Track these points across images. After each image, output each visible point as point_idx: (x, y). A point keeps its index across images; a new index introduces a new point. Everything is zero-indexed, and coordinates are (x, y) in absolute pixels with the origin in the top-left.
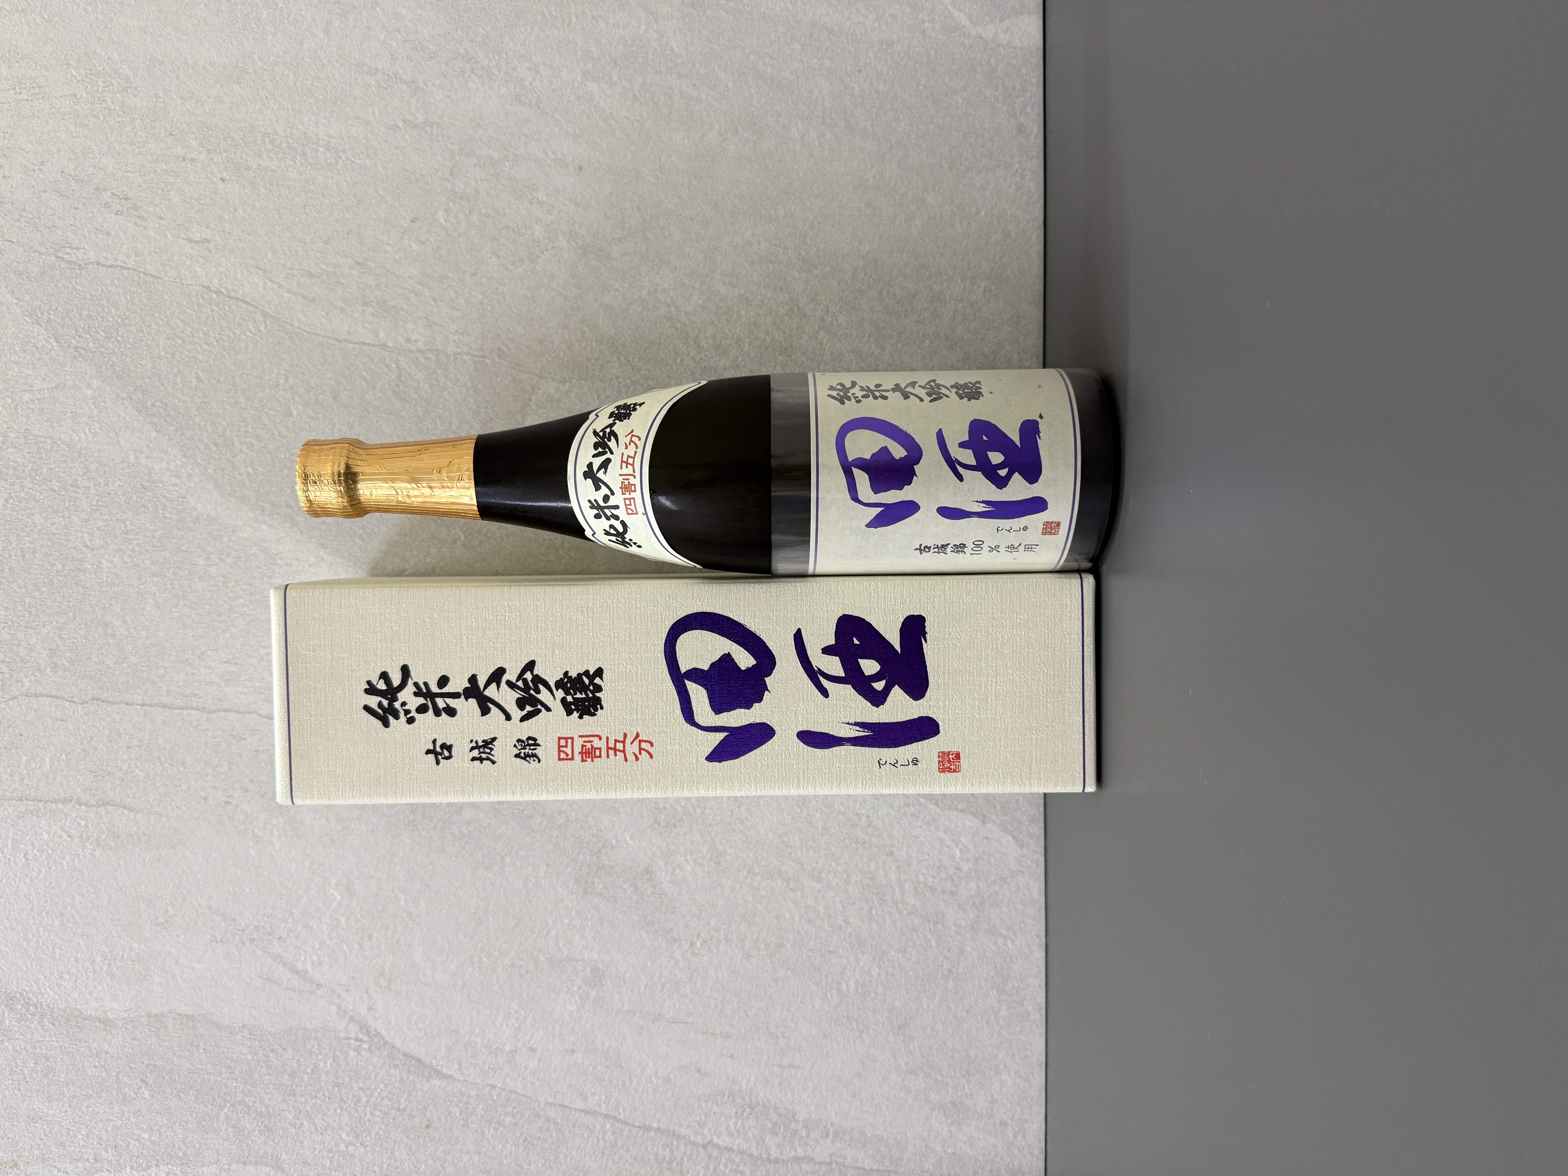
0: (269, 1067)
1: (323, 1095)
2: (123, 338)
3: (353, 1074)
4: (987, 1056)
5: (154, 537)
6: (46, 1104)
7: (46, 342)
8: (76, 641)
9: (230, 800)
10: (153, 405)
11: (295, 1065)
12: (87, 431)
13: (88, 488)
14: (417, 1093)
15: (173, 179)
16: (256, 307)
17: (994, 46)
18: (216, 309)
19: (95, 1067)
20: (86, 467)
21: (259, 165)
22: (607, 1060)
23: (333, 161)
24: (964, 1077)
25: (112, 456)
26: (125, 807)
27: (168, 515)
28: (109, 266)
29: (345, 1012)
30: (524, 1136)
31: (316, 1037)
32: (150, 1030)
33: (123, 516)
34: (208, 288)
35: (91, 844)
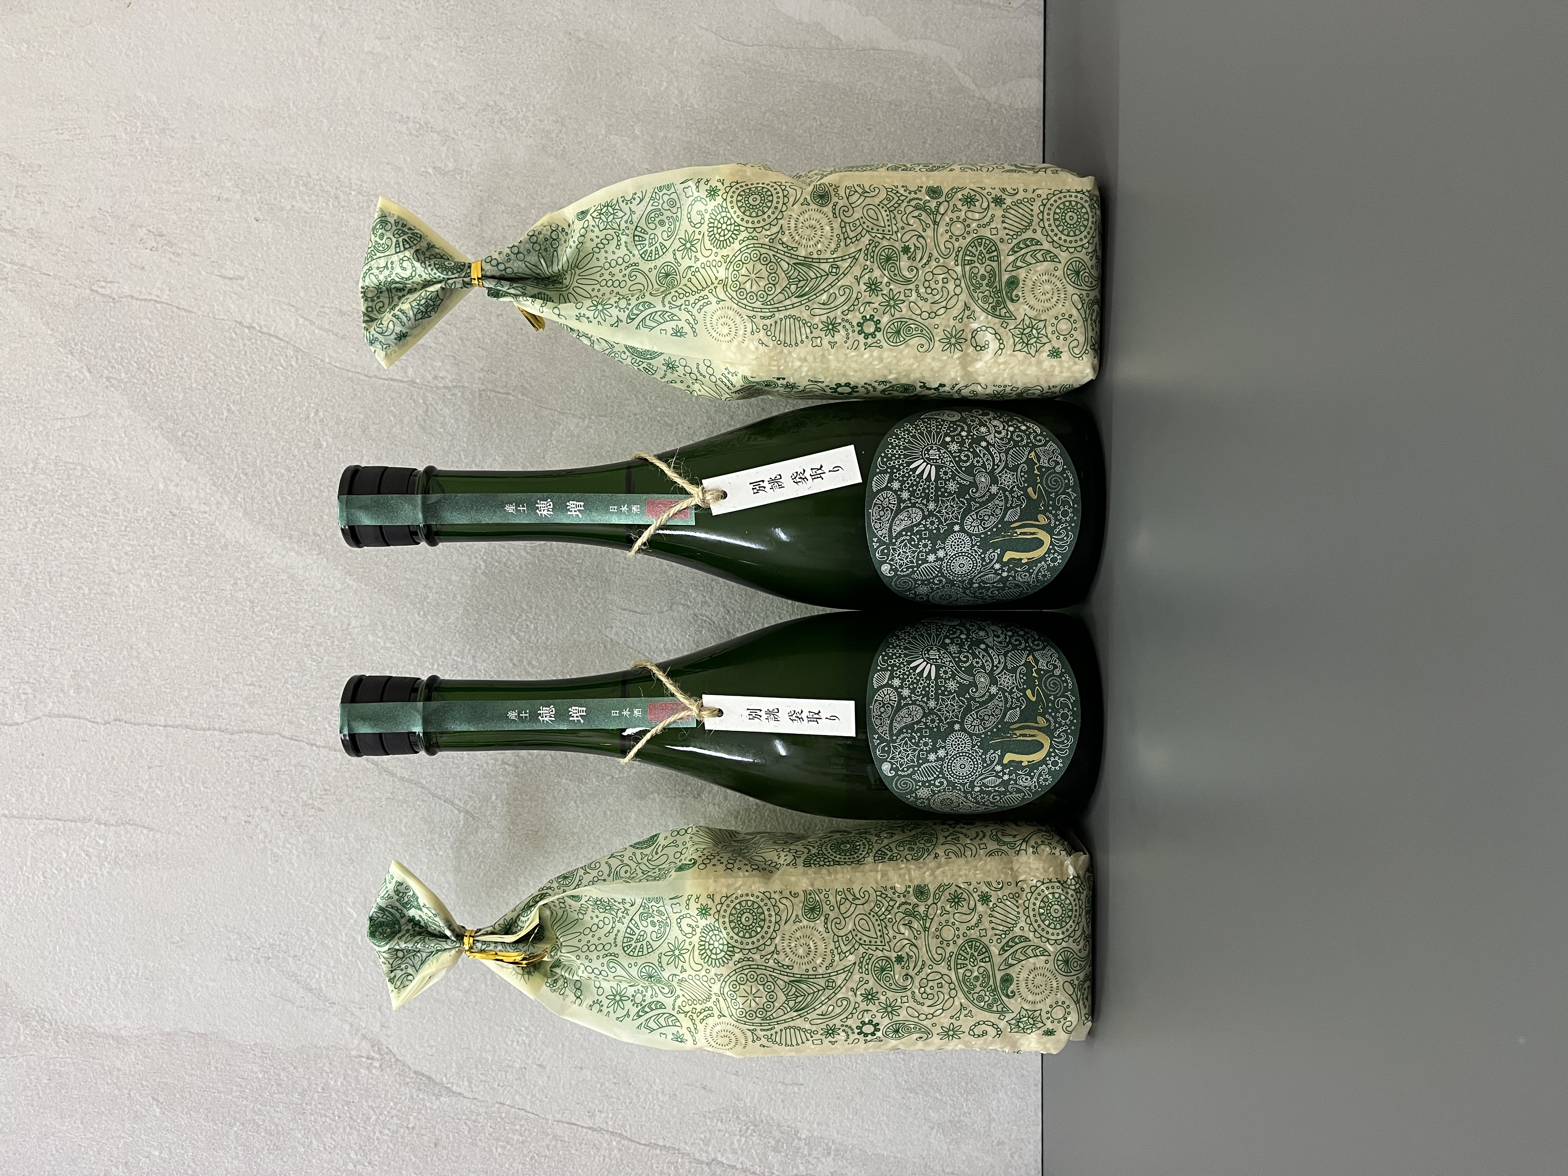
0: (280, 1085)
1: (333, 1114)
2: (154, 369)
3: (363, 1092)
4: (985, 1075)
5: (182, 562)
6: (59, 1120)
7: (80, 372)
8: (100, 663)
9: (250, 819)
10: (184, 435)
11: (305, 1083)
12: (117, 459)
13: (117, 514)
14: (426, 1111)
15: (208, 217)
16: (288, 343)
17: (996, 106)
18: (248, 343)
19: (108, 1084)
20: (115, 494)
21: (293, 206)
22: (614, 1077)
23: (365, 205)
24: (962, 1096)
25: (142, 483)
26: (144, 827)
27: (196, 542)
28: (142, 300)
29: (358, 1030)
30: (531, 1154)
31: (327, 1056)
32: (162, 1048)
33: (151, 541)
34: (241, 323)
35: (109, 863)
